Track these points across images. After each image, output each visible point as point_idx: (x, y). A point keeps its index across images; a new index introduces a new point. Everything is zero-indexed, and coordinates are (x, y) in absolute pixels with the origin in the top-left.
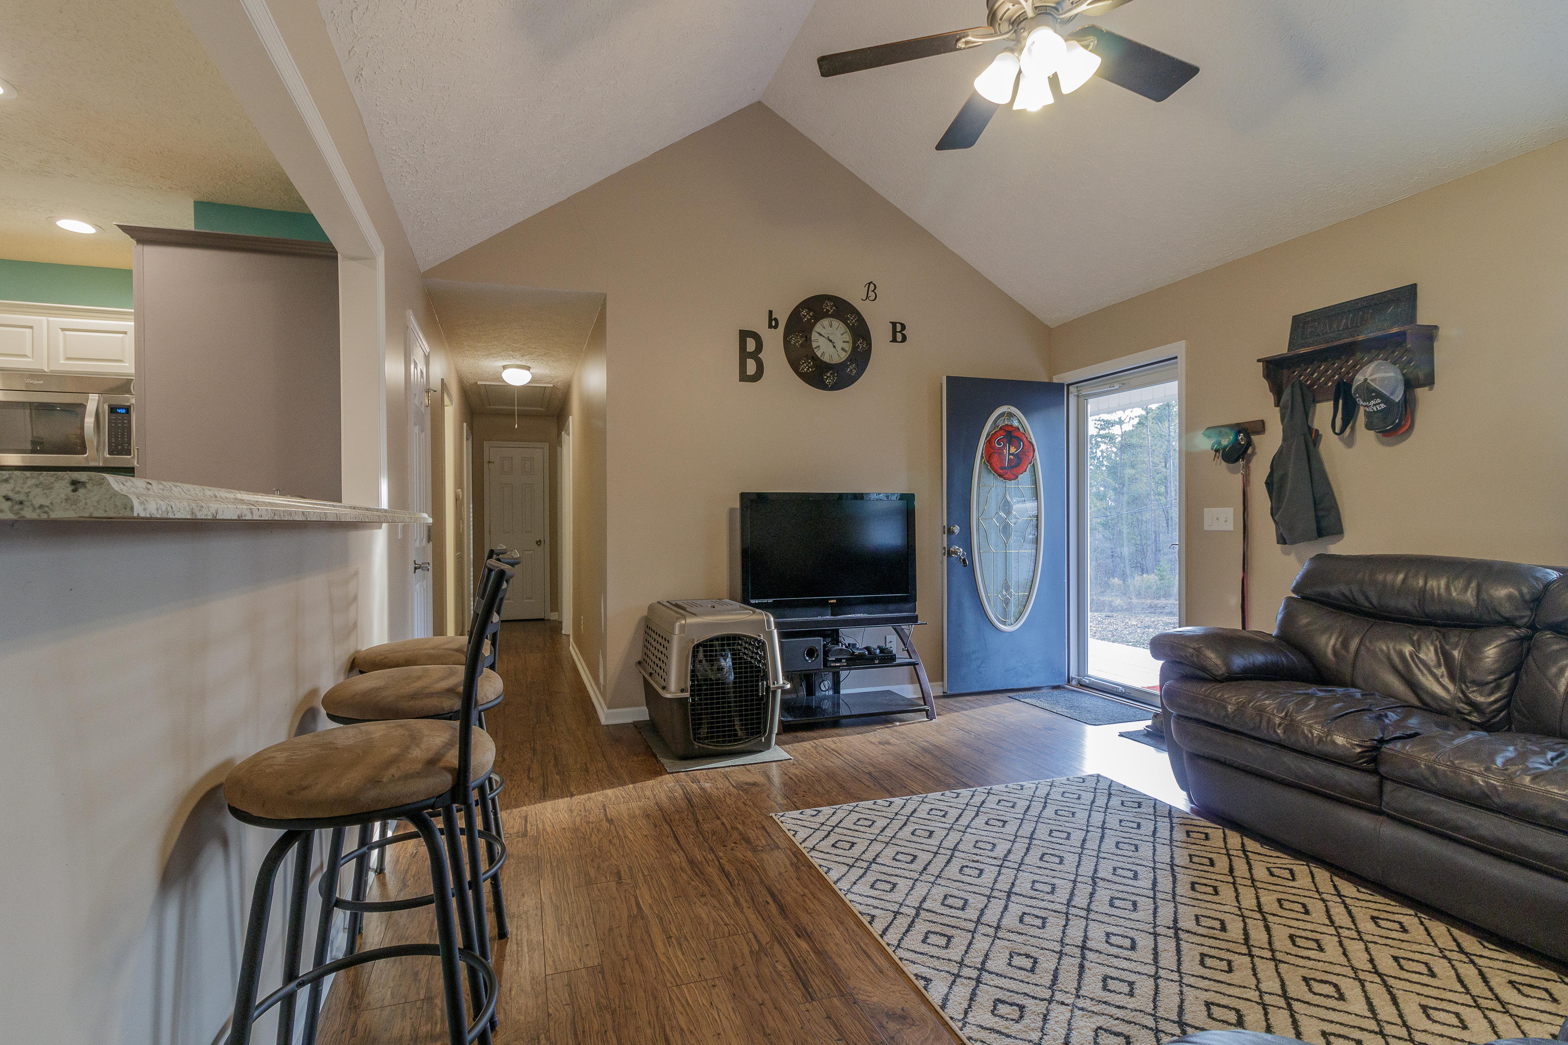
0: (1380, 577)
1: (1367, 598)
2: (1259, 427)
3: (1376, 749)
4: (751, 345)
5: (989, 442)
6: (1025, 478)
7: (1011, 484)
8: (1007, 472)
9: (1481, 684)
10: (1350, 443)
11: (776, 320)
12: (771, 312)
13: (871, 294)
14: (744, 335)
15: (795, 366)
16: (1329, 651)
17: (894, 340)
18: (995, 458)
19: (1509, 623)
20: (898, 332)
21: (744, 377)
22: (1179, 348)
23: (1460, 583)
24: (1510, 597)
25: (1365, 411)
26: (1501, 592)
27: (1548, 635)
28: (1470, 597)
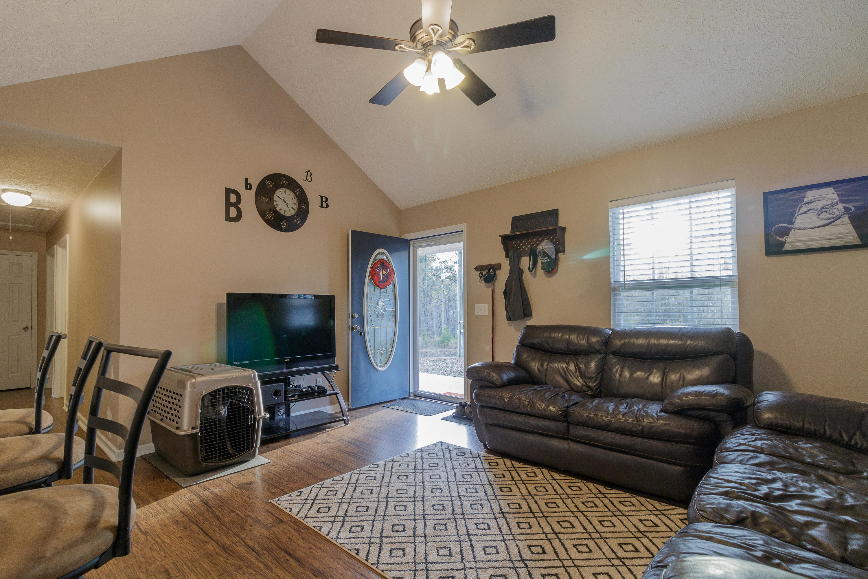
0: (553, 335)
1: (548, 344)
2: (498, 267)
3: (566, 411)
4: (233, 198)
5: (373, 268)
6: (390, 287)
7: (383, 291)
8: (380, 284)
9: (591, 378)
10: (534, 276)
11: (250, 185)
12: (247, 180)
13: (308, 177)
14: (229, 191)
15: (263, 215)
16: (536, 369)
17: (322, 206)
18: (375, 277)
19: (598, 352)
20: (324, 202)
21: (228, 218)
22: (463, 227)
23: (581, 336)
24: (598, 341)
25: (542, 262)
26: (594, 339)
27: (611, 356)
28: (584, 342)
